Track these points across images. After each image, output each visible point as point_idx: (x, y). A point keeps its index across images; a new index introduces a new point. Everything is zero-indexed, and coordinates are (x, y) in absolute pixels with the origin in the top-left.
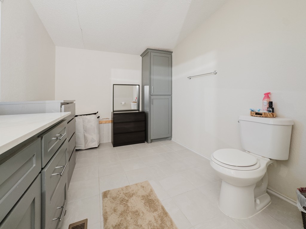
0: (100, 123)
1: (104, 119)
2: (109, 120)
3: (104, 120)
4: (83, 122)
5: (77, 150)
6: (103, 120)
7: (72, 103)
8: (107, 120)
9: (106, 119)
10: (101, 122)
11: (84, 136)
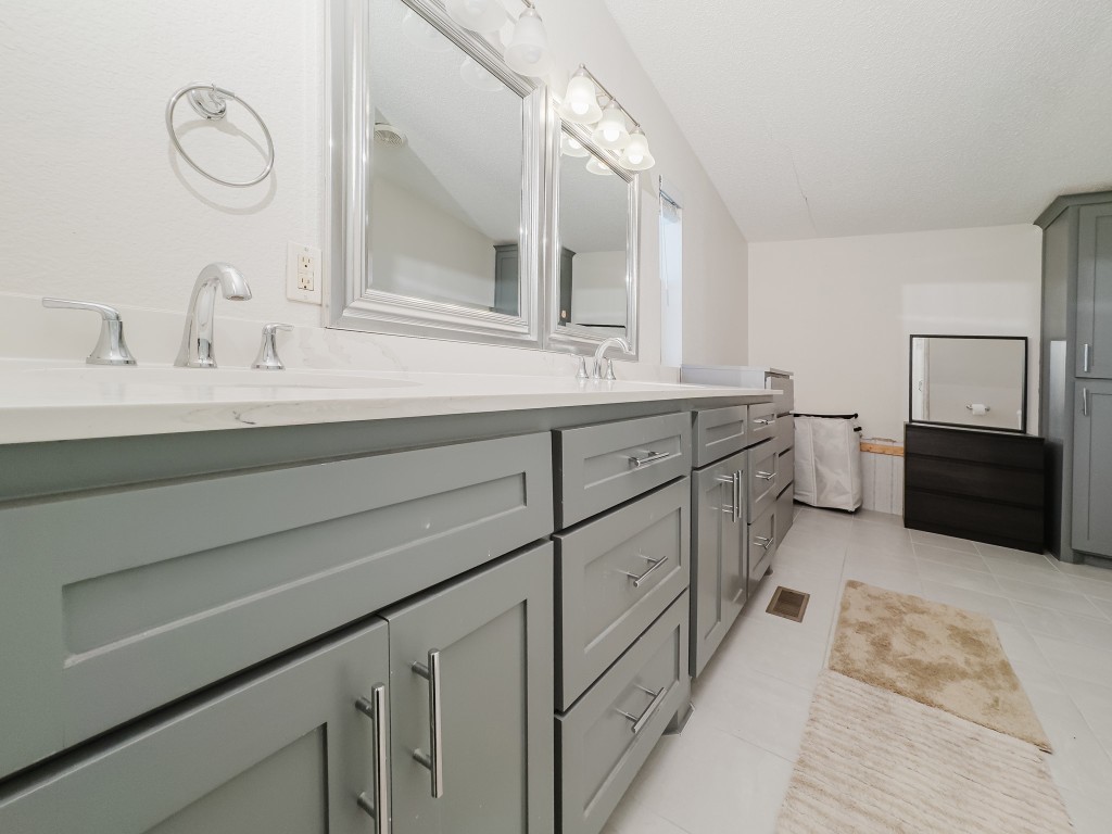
0: (863, 448)
1: (879, 439)
2: (895, 445)
3: (878, 442)
4: (814, 434)
5: (796, 502)
6: (873, 442)
7: (786, 376)
8: (890, 444)
9: (887, 440)
10: (868, 447)
11: (817, 470)
